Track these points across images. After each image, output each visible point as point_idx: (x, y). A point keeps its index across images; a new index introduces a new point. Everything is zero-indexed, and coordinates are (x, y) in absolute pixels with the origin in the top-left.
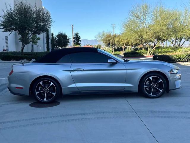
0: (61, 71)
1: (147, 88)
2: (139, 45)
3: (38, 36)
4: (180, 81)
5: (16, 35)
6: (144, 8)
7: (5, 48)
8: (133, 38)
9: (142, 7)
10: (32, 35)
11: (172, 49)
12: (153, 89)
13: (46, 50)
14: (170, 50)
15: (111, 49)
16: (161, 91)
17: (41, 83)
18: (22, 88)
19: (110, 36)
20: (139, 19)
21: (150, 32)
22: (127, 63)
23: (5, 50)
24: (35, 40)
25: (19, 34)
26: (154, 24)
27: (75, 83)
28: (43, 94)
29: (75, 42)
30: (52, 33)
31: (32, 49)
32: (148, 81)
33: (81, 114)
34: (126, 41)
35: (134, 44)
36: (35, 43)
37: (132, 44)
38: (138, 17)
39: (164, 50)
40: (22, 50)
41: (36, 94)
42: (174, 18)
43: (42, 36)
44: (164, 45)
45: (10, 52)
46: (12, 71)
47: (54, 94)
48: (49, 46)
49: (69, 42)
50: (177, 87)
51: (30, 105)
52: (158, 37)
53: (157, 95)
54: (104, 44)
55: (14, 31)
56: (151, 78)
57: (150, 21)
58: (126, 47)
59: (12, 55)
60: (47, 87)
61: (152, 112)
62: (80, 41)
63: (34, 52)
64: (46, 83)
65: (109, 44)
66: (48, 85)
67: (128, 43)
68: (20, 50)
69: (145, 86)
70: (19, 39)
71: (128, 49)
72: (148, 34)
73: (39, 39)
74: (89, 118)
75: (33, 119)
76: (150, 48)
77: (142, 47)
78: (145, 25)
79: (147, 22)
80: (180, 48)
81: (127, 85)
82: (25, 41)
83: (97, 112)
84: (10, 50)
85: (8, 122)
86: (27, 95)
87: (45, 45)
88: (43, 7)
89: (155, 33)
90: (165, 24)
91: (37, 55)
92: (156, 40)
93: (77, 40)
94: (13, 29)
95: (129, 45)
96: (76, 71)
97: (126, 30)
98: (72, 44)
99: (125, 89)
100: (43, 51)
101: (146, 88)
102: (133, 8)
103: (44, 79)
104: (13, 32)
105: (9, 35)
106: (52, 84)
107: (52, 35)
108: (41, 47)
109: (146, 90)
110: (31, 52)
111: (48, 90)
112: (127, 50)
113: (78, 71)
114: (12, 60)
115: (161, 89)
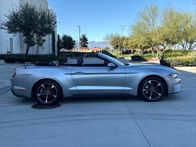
0: (62, 74)
1: (146, 92)
2: (149, 47)
3: (44, 38)
4: (180, 85)
5: (21, 37)
6: (153, 10)
7: (9, 50)
8: (141, 41)
9: (151, 9)
10: (37, 37)
11: (182, 52)
12: (152, 92)
13: (51, 52)
14: (180, 53)
15: (119, 52)
16: (160, 95)
17: (43, 85)
18: (25, 90)
19: (118, 38)
20: (148, 21)
21: (159, 34)
22: (127, 67)
23: (10, 52)
24: (41, 42)
25: (24, 36)
26: (163, 27)
27: (75, 86)
28: (44, 96)
29: (82, 44)
30: (58, 35)
31: (38, 51)
32: (147, 85)
33: (80, 116)
34: (134, 44)
35: (143, 47)
36: (40, 45)
37: (141, 46)
38: (146, 19)
39: (173, 53)
40: (27, 52)
41: (38, 96)
42: (185, 20)
43: (48, 38)
44: (175, 48)
45: (14, 54)
46: (15, 74)
47: (55, 96)
48: (55, 48)
49: (75, 44)
50: (176, 91)
51: (32, 107)
52: (168, 40)
53: (156, 99)
54: (112, 46)
55: (19, 32)
56: (150, 82)
57: (159, 23)
58: (135, 50)
59: (16, 57)
60: (49, 90)
61: (148, 114)
62: (87, 43)
63: (39, 54)
64: (48, 86)
65: (117, 46)
66: (50, 87)
67: (137, 45)
68: (25, 52)
69: (144, 90)
70: (24, 41)
71: (137, 52)
72: (157, 36)
73: (44, 41)
74: (87, 119)
75: (34, 119)
76: (160, 51)
77: (152, 50)
78: (154, 27)
79: (156, 25)
80: (190, 51)
81: (126, 88)
82: (30, 43)
83: (95, 114)
84: (14, 53)
85: (10, 122)
86: (29, 97)
87: (51, 47)
88: (49, 8)
89: (164, 36)
90: (175, 26)
91: (42, 57)
92: (166, 43)
93: (84, 42)
94: (17, 31)
95: (137, 48)
96: (76, 74)
97: (134, 33)
98: (78, 46)
99: (125, 93)
100: (48, 53)
101: (144, 92)
102: (141, 9)
103: (46, 81)
104: (18, 34)
105: (14, 36)
106: (53, 86)
107: (59, 36)
108: (46, 49)
109: (145, 93)
110: (36, 54)
111: (49, 93)
112: (135, 53)
113: (78, 74)
114: (16, 63)
115: (160, 93)
